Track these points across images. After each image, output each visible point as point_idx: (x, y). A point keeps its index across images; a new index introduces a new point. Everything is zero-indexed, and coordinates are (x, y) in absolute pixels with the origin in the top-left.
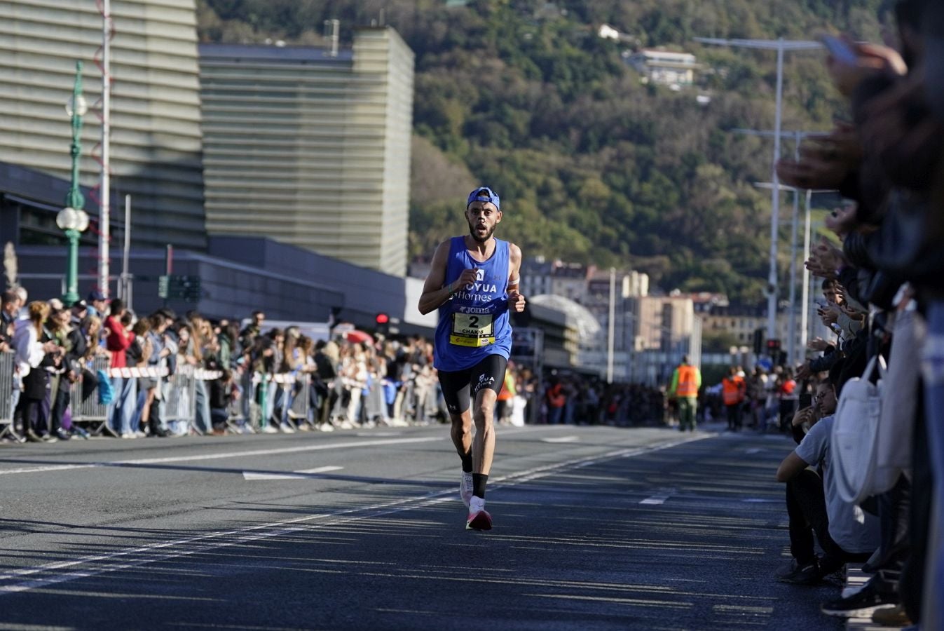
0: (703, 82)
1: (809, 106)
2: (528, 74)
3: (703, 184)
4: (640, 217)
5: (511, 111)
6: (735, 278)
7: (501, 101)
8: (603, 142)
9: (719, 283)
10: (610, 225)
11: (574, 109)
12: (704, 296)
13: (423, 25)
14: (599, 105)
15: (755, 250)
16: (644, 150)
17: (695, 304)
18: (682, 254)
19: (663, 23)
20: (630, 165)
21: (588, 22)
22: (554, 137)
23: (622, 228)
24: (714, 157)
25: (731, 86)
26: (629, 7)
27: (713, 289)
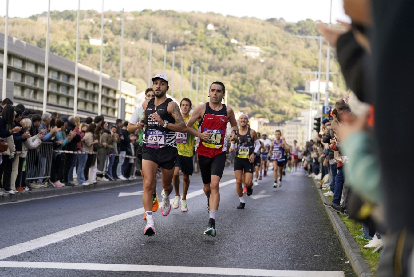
0: (262, 56)
1: (295, 62)
2: (209, 52)
3: (262, 86)
4: (242, 96)
5: (202, 63)
6: (271, 114)
7: (200, 60)
8: (231, 72)
9: (266, 116)
10: (232, 98)
11: (222, 63)
12: (261, 119)
13: (177, 38)
14: (230, 62)
15: (278, 105)
16: (244, 75)
17: (258, 122)
18: (254, 106)
19: (251, 39)
20: (239, 80)
21: (228, 38)
22: (216, 71)
23: (236, 99)
24: (265, 76)
25: (271, 56)
26: (240, 34)
27: (264, 117)
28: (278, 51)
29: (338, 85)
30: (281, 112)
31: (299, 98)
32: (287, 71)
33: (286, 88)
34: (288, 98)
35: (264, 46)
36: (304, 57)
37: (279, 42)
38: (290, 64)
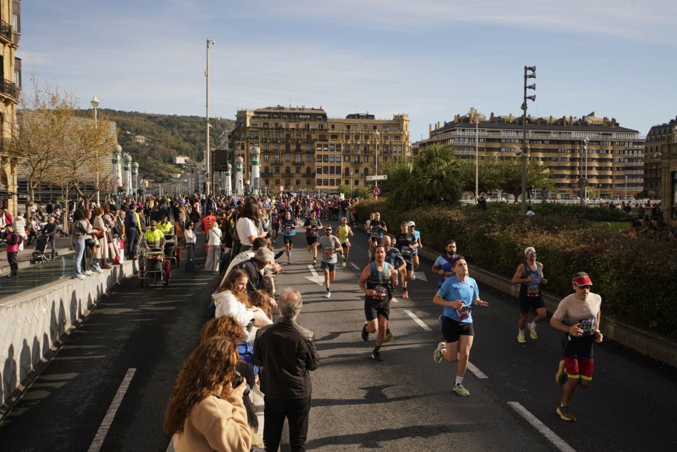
0: (147, 141)
1: (166, 146)
6: (155, 177)
12: (150, 180)
14: (128, 146)
15: (159, 172)
19: (138, 131)
21: (124, 131)
24: (150, 154)
25: (152, 142)
26: (132, 128)
27: (152, 179)
28: (155, 138)
29: (192, 158)
30: (161, 175)
31: (170, 166)
32: (162, 151)
33: (162, 161)
34: (164, 167)
35: (147, 134)
36: (171, 142)
37: (156, 132)
38: (163, 147)
